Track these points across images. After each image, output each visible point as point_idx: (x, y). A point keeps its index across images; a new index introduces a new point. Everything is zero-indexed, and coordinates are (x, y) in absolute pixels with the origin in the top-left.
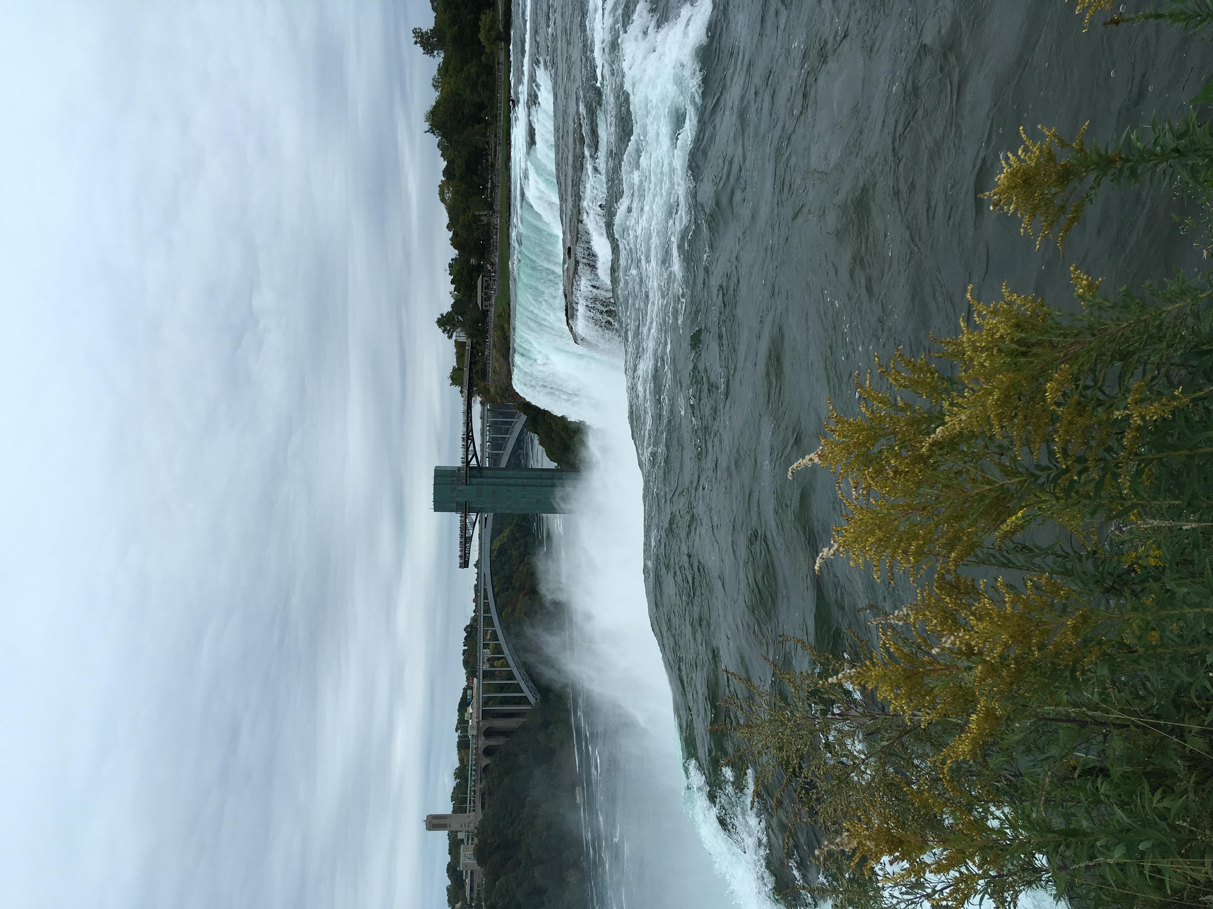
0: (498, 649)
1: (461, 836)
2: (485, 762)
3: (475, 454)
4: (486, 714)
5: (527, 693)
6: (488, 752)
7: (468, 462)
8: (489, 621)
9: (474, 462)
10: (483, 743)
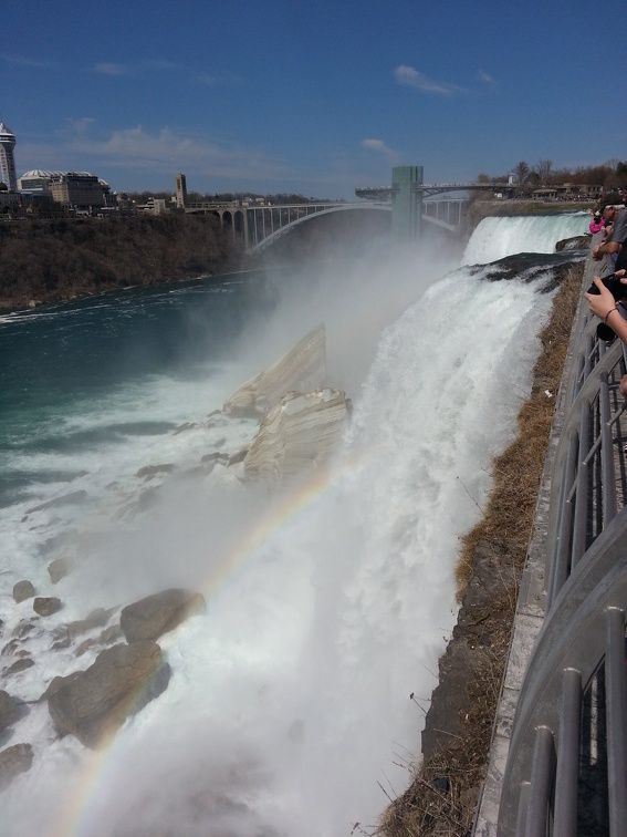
0: (294, 218)
1: (174, 200)
2: (221, 213)
3: (431, 194)
4: (250, 212)
5: (265, 240)
6: (227, 215)
7: (426, 190)
8: (312, 210)
9: (426, 194)
10: (233, 210)
